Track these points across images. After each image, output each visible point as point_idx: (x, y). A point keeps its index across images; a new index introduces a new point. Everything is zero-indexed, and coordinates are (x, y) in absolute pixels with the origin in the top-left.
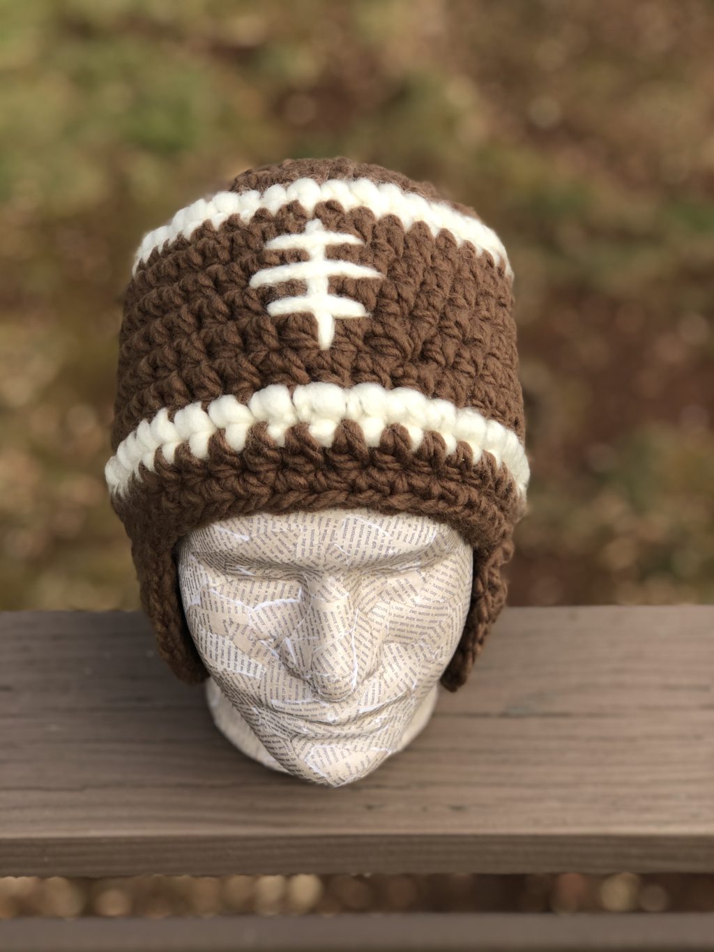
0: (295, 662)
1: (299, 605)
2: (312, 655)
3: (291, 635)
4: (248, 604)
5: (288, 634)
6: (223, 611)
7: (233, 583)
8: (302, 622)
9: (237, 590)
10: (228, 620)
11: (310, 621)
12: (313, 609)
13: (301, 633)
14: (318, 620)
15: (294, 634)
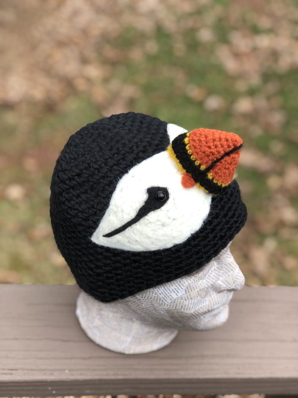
0: (224, 286)
1: (217, 268)
2: (233, 279)
3: (219, 279)
4: (203, 280)
5: (217, 279)
6: (197, 288)
7: (198, 276)
8: (222, 271)
9: (199, 277)
10: (199, 290)
11: (226, 269)
12: (225, 264)
13: (223, 276)
14: (230, 266)
15: (221, 278)
